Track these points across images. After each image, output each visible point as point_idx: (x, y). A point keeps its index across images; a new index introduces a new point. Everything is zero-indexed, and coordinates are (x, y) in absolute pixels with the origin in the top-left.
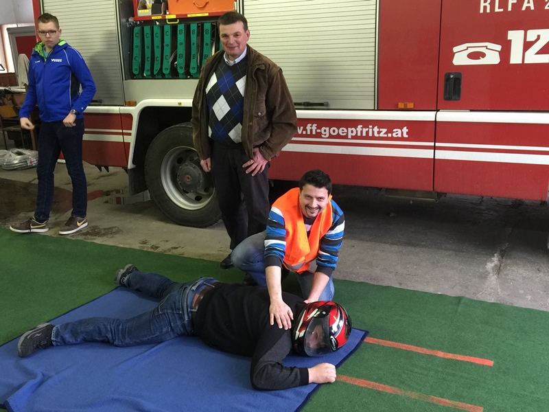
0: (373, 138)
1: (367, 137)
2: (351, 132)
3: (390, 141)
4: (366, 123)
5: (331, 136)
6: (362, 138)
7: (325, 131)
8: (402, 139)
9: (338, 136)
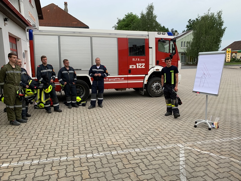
0: (118, 80)
1: (117, 80)
2: (114, 79)
3: (121, 80)
4: (117, 78)
5: (111, 80)
6: (116, 80)
7: (110, 79)
8: (123, 80)
9: (112, 80)
